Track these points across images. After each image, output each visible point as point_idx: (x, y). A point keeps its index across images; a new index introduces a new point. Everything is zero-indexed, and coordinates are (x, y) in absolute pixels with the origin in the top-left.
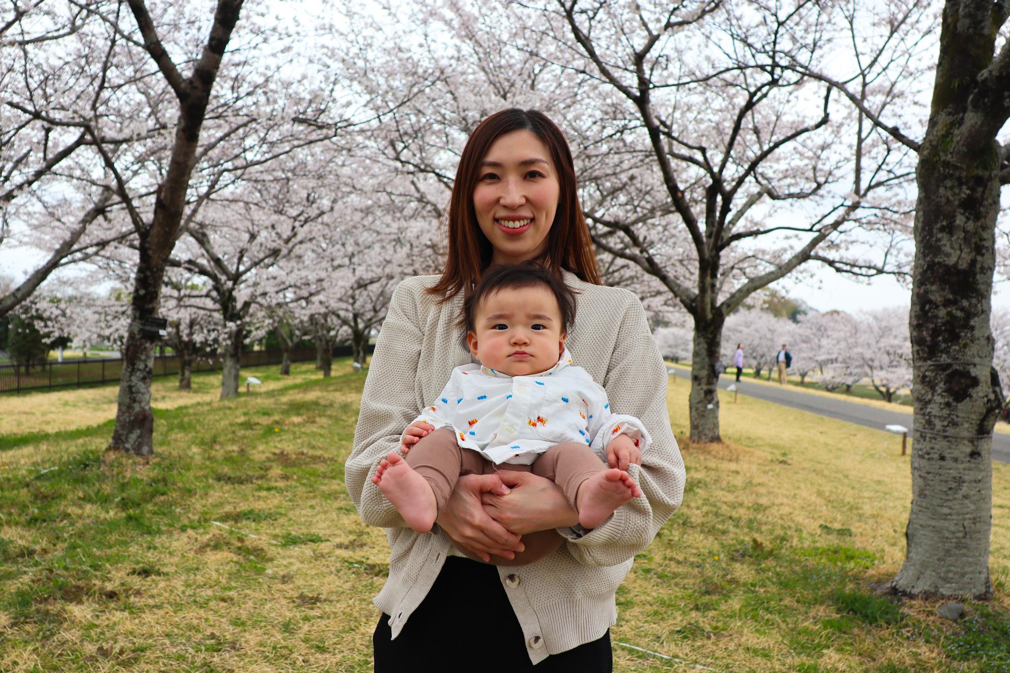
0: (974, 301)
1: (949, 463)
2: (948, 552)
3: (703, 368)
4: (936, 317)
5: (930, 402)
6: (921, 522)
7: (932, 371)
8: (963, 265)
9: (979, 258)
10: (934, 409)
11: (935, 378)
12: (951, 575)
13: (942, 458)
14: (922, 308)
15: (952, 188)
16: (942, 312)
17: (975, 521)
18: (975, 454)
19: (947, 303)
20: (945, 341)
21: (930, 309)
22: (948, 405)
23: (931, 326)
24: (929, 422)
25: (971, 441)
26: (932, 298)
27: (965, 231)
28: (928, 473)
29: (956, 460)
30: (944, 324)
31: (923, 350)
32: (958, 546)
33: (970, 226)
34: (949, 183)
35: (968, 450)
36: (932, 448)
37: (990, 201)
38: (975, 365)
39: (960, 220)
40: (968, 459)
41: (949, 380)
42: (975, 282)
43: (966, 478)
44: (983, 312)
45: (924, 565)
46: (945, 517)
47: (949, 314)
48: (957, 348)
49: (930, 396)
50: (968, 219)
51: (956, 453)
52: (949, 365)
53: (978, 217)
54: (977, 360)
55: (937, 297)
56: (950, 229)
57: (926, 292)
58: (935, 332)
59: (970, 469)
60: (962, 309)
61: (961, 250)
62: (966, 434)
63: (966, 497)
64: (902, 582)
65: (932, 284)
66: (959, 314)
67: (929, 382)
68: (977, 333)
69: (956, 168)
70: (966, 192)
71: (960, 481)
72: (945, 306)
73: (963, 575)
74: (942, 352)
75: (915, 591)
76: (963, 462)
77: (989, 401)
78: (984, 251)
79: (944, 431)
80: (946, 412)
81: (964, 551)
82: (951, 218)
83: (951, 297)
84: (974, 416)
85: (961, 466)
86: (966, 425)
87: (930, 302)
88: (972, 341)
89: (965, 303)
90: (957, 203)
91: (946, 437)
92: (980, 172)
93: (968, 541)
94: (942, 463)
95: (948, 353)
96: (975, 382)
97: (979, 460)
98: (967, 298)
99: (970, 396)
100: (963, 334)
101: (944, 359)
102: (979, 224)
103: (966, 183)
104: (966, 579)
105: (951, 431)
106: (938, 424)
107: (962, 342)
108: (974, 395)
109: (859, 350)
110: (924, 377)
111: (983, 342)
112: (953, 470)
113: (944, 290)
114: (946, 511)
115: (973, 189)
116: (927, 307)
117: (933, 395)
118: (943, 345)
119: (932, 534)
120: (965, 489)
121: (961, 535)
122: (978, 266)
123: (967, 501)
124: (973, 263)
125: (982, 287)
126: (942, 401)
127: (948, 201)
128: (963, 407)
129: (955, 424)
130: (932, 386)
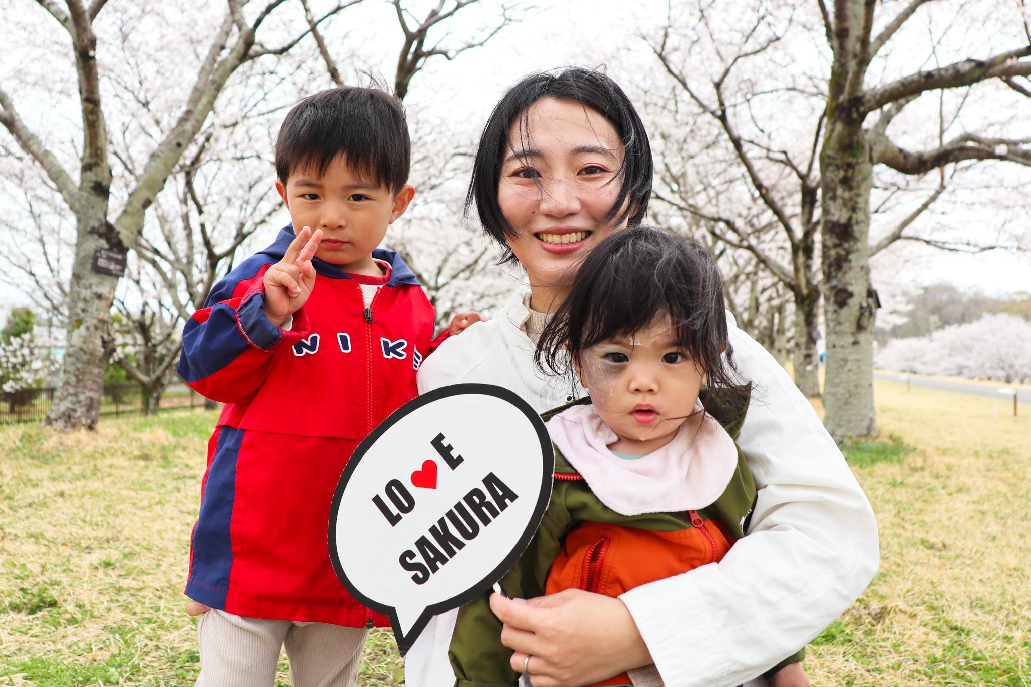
0: (852, 243)
1: (838, 349)
2: (840, 408)
3: (801, 336)
4: (829, 256)
7: (828, 291)
8: (843, 220)
9: (855, 216)
10: (829, 315)
11: (830, 295)
15: (833, 171)
16: (833, 252)
17: (857, 386)
18: (855, 343)
19: (836, 246)
20: (835, 271)
21: (826, 250)
22: (835, 311)
23: (828, 262)
25: (853, 334)
27: (843, 199)
29: (842, 347)
30: (834, 260)
32: (847, 403)
33: (847, 195)
34: (831, 168)
35: (851, 340)
37: (860, 177)
39: (839, 191)
40: (851, 346)
41: (836, 295)
42: (852, 231)
43: (850, 358)
44: (858, 250)
46: (838, 385)
47: (837, 253)
48: (841, 274)
50: (844, 191)
51: (842, 342)
52: (837, 286)
53: (851, 188)
54: (853, 281)
55: (829, 243)
56: (834, 198)
58: (830, 266)
59: (852, 353)
60: (845, 249)
61: (841, 210)
62: (848, 330)
63: (850, 371)
66: (843, 252)
68: (853, 264)
69: (834, 159)
70: (841, 173)
71: (846, 361)
73: (849, 422)
74: (833, 278)
76: (848, 348)
77: (862, 307)
78: (858, 211)
79: (835, 329)
80: (834, 316)
81: (849, 406)
82: (834, 190)
84: (852, 318)
85: (847, 351)
86: (847, 324)
87: (826, 246)
88: (850, 269)
89: (846, 245)
90: (837, 180)
91: (835, 332)
92: (851, 160)
93: (852, 400)
94: (834, 350)
95: (836, 278)
96: (851, 295)
97: (858, 347)
98: (847, 241)
99: (848, 304)
100: (844, 265)
101: (834, 282)
102: (853, 192)
103: (842, 167)
104: (852, 424)
105: (838, 328)
106: (831, 325)
107: (844, 270)
108: (850, 304)
111: (858, 269)
112: (841, 353)
113: (832, 237)
114: (838, 381)
115: (846, 171)
117: (829, 306)
120: (849, 366)
121: (847, 395)
122: (854, 221)
123: (850, 374)
124: (850, 219)
125: (857, 234)
127: (832, 181)
128: (844, 311)
129: (839, 323)
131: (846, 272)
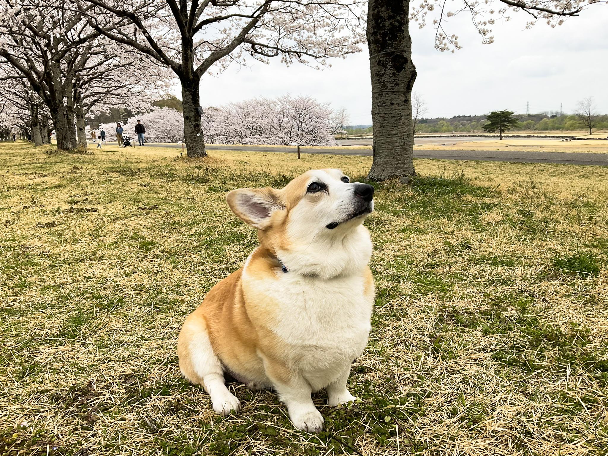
0: (403, 16)
1: (395, 107)
2: (397, 154)
3: (190, 111)
4: (385, 26)
5: (384, 74)
6: (382, 141)
7: (384, 57)
10: (386, 78)
11: (386, 61)
12: (399, 165)
13: (392, 104)
14: (376, 22)
16: (387, 23)
17: (408, 136)
18: (405, 101)
19: (390, 18)
20: (390, 39)
21: (381, 21)
22: (394, 74)
23: (382, 32)
24: (384, 86)
25: (404, 94)
26: (382, 15)
28: (385, 114)
29: (398, 104)
30: (389, 30)
31: (378, 47)
32: (402, 150)
35: (403, 99)
36: (387, 100)
38: (405, 51)
40: (403, 104)
41: (393, 61)
43: (403, 114)
45: (386, 163)
46: (395, 136)
47: (391, 24)
48: (396, 42)
49: (383, 71)
51: (398, 101)
52: (393, 52)
55: (384, 15)
57: (378, 12)
58: (384, 35)
59: (405, 109)
60: (397, 21)
62: (402, 90)
63: (404, 124)
64: (375, 175)
65: (382, 7)
66: (396, 24)
67: (383, 63)
71: (400, 116)
72: (389, 19)
74: (389, 46)
75: (383, 177)
76: (401, 105)
79: (393, 89)
80: (393, 78)
81: (405, 152)
83: (392, 14)
84: (406, 80)
85: (401, 108)
86: (403, 85)
87: (381, 17)
88: (403, 38)
89: (399, 18)
91: (393, 92)
93: (406, 147)
94: (393, 107)
95: (392, 46)
96: (406, 61)
97: (408, 104)
98: (400, 14)
99: (405, 68)
100: (399, 35)
101: (390, 49)
105: (396, 89)
106: (389, 86)
107: (398, 39)
108: (406, 68)
109: (233, 127)
110: (380, 61)
112: (397, 110)
113: (388, 10)
114: (395, 132)
116: (379, 21)
117: (385, 71)
118: (389, 42)
119: (389, 146)
120: (403, 120)
121: (402, 144)
123: (404, 126)
126: (391, 72)
128: (402, 74)
129: (398, 85)
130: (384, 66)
131: (400, 41)
